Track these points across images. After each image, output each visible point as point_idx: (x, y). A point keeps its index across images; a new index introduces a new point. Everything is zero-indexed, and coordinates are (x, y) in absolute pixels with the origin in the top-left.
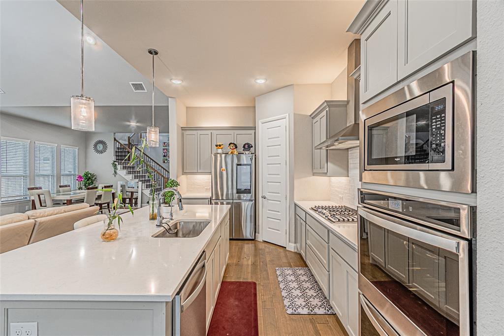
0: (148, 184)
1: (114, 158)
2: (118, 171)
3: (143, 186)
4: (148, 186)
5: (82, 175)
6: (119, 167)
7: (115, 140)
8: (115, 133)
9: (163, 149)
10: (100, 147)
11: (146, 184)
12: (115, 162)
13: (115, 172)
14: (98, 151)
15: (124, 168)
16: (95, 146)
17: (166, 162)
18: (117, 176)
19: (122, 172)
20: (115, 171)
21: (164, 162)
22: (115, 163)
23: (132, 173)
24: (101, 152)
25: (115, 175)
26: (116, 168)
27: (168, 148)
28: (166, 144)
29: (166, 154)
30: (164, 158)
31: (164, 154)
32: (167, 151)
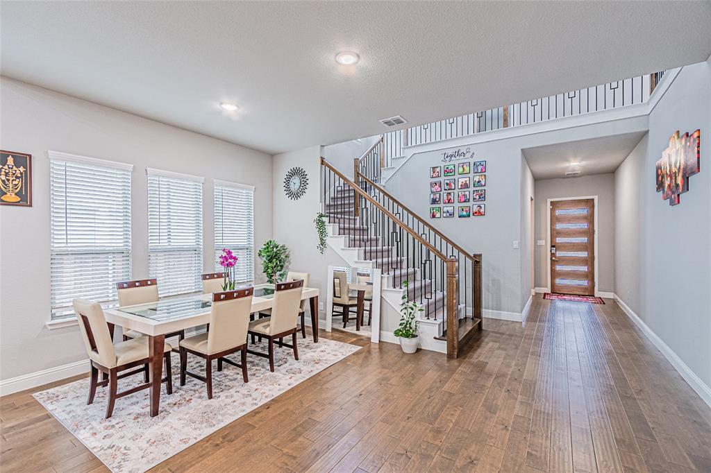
0: (398, 272)
1: (320, 208)
2: (328, 240)
3: (385, 281)
4: (398, 281)
6: (331, 228)
7: (323, 162)
8: (322, 147)
10: (295, 184)
11: (392, 273)
12: (321, 216)
13: (323, 243)
15: (342, 231)
17: (438, 215)
19: (337, 242)
20: (322, 239)
21: (434, 216)
22: (323, 219)
23: (357, 243)
24: (297, 196)
25: (322, 249)
26: (322, 233)
27: (442, 179)
28: (438, 170)
29: (438, 195)
30: (434, 206)
31: (432, 197)
32: (439, 189)
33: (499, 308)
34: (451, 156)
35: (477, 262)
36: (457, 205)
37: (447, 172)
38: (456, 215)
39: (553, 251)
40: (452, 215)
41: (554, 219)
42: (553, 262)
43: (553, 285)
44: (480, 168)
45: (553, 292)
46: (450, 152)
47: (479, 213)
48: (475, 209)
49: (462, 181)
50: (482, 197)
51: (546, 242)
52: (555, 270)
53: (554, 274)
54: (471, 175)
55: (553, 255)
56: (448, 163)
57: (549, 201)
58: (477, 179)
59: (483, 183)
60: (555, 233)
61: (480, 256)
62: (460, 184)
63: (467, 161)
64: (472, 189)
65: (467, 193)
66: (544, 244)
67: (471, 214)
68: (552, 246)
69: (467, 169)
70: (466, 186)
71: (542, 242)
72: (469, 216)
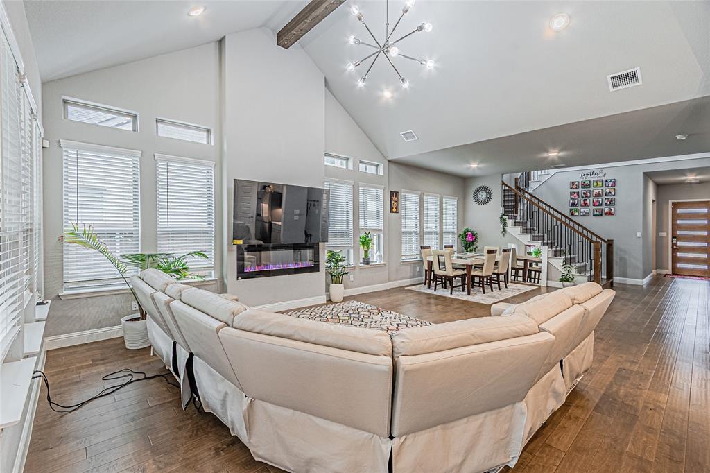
1: (502, 210)
2: (507, 229)
3: (550, 253)
4: (558, 253)
5: (462, 233)
6: (510, 222)
7: (503, 183)
8: (503, 175)
9: (571, 194)
10: (483, 196)
12: (504, 215)
13: (504, 231)
14: (479, 202)
15: (516, 224)
16: (476, 194)
17: (576, 214)
18: (506, 235)
19: (513, 231)
20: (504, 229)
21: (573, 214)
22: (504, 217)
23: (527, 231)
24: (484, 202)
25: (504, 235)
26: (505, 225)
27: (580, 190)
28: (576, 184)
29: (576, 201)
30: (572, 208)
31: (571, 201)
32: (577, 197)
33: (625, 276)
34: (587, 175)
35: (610, 244)
36: (592, 207)
37: (584, 185)
38: (591, 214)
39: (674, 242)
40: (587, 214)
41: (675, 216)
42: (674, 250)
43: (674, 268)
44: (610, 184)
45: (674, 273)
46: (586, 172)
47: (610, 213)
48: (607, 210)
49: (596, 191)
50: (612, 202)
51: (667, 234)
52: (676, 256)
53: (675, 260)
54: (604, 188)
55: (673, 244)
56: (584, 180)
57: (670, 202)
58: (608, 191)
59: (613, 193)
60: (675, 227)
61: (612, 241)
62: (594, 193)
63: (599, 178)
64: (604, 197)
65: (600, 200)
66: (666, 235)
67: (603, 213)
68: (673, 237)
69: (600, 184)
70: (599, 195)
71: (664, 234)
72: (601, 215)
